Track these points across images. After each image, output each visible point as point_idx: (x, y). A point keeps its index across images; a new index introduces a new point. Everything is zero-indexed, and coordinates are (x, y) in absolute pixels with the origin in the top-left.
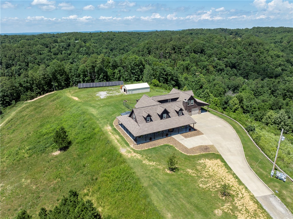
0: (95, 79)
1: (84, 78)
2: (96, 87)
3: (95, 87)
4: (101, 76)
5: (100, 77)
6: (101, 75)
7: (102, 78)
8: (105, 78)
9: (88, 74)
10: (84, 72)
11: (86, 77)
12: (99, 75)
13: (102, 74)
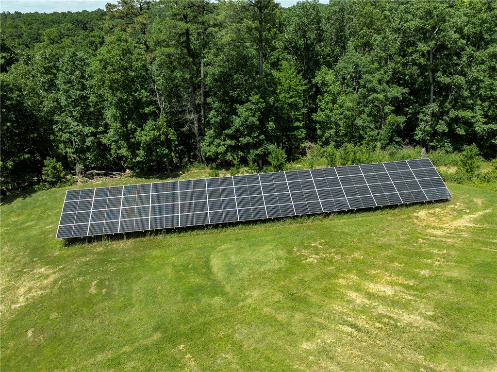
0: (202, 134)
1: (131, 125)
2: (224, 225)
3: (216, 226)
4: (244, 114)
5: (237, 121)
6: (241, 109)
7: (251, 128)
8: (271, 125)
9: (154, 103)
10: (127, 85)
11: (142, 119)
12: (231, 104)
13: (255, 98)
